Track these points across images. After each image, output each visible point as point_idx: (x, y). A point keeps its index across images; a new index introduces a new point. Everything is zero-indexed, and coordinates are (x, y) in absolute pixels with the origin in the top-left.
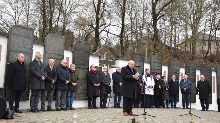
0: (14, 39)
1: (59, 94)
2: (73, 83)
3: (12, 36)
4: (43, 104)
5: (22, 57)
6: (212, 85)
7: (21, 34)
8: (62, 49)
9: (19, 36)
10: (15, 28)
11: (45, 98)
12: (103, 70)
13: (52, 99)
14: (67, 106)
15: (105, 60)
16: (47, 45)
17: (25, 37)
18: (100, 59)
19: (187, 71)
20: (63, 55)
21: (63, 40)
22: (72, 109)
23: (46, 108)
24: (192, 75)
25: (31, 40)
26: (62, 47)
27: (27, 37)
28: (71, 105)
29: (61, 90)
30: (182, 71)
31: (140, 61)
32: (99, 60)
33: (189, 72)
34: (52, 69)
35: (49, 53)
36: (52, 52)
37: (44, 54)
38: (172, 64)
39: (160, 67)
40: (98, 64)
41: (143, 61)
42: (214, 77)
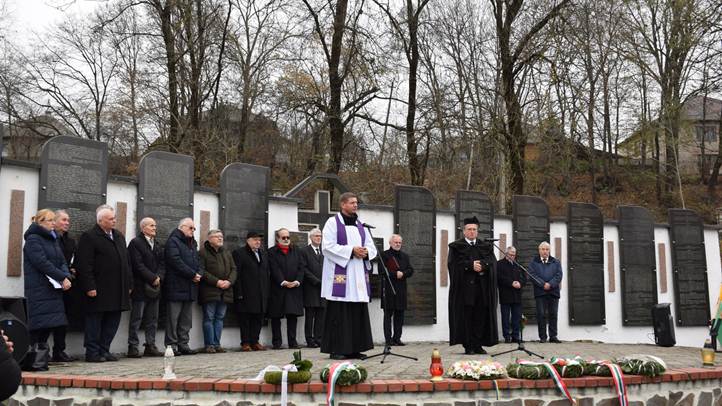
0: (54, 173)
1: (175, 310)
2: (220, 282)
3: (50, 166)
4: (133, 338)
5: (65, 220)
6: (658, 270)
7: (74, 161)
8: (188, 189)
9: (67, 164)
10: (56, 145)
11: (138, 324)
12: (310, 242)
13: (156, 325)
14: (207, 342)
15: (317, 211)
16: (146, 181)
17: (84, 166)
18: (301, 211)
19: (573, 232)
20: (192, 207)
21: (188, 166)
22: (219, 351)
23: (141, 349)
24: (589, 243)
25: (99, 173)
26: (187, 185)
27: (90, 167)
28: (217, 340)
29: (179, 301)
30: (559, 231)
31: (421, 211)
32: (299, 213)
33: (581, 235)
34: (152, 245)
35: (150, 204)
36: (159, 200)
37: (138, 208)
38: (524, 213)
39: (487, 223)
40: (297, 224)
41: (431, 209)
42: (662, 246)
